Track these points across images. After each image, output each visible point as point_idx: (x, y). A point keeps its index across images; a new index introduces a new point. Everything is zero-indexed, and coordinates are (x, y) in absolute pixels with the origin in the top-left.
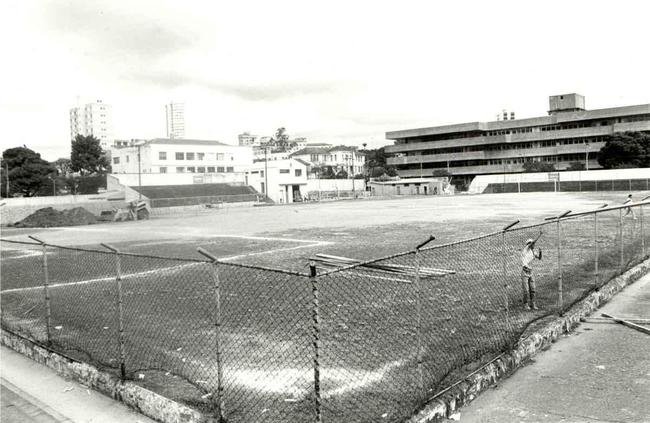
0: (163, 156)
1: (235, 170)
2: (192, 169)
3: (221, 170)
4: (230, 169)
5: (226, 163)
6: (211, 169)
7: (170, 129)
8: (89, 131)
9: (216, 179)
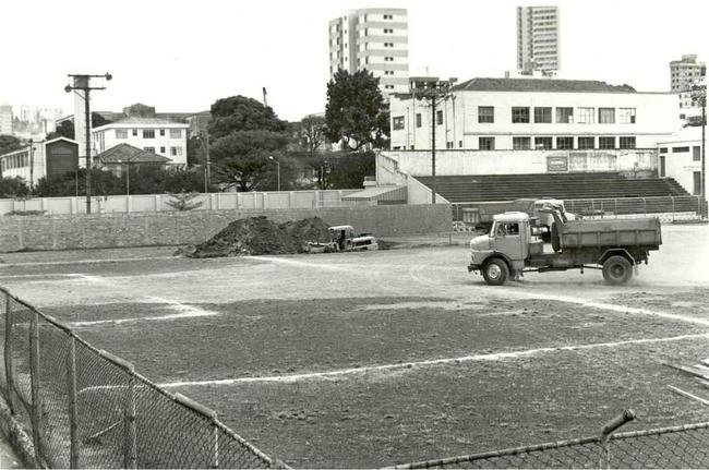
0: (486, 115)
1: (639, 144)
2: (545, 142)
3: (607, 143)
4: (628, 143)
5: (618, 129)
6: (586, 142)
7: (526, 52)
8: (363, 61)
9: (596, 163)
